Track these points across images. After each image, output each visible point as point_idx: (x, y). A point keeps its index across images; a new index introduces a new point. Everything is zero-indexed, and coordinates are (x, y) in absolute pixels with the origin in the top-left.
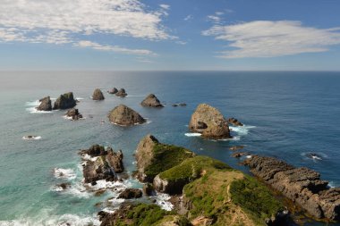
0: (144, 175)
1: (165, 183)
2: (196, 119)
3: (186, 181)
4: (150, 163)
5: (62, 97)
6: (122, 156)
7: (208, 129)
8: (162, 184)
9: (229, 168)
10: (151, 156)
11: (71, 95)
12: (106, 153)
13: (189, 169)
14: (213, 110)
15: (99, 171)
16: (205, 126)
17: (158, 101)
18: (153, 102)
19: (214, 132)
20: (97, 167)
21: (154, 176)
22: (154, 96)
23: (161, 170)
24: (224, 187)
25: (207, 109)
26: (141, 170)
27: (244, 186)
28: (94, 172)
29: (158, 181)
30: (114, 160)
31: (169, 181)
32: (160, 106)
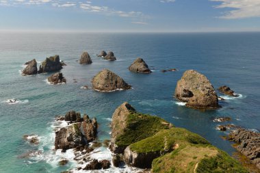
0: (115, 146)
1: (135, 156)
2: (181, 87)
3: (157, 154)
4: (122, 133)
5: (48, 60)
6: (96, 124)
7: (194, 98)
8: (131, 156)
9: (204, 143)
10: (124, 125)
11: (58, 58)
12: (81, 120)
13: (161, 142)
14: (200, 78)
15: (70, 139)
16: (191, 95)
17: (146, 66)
18: (141, 67)
19: (201, 102)
20: (68, 135)
21: (125, 147)
22: (142, 61)
23: (133, 141)
24: (192, 164)
25: (194, 76)
26: (113, 140)
27: (216, 165)
28: (66, 140)
29: (128, 152)
30: (89, 127)
31: (139, 154)
32: (147, 71)
